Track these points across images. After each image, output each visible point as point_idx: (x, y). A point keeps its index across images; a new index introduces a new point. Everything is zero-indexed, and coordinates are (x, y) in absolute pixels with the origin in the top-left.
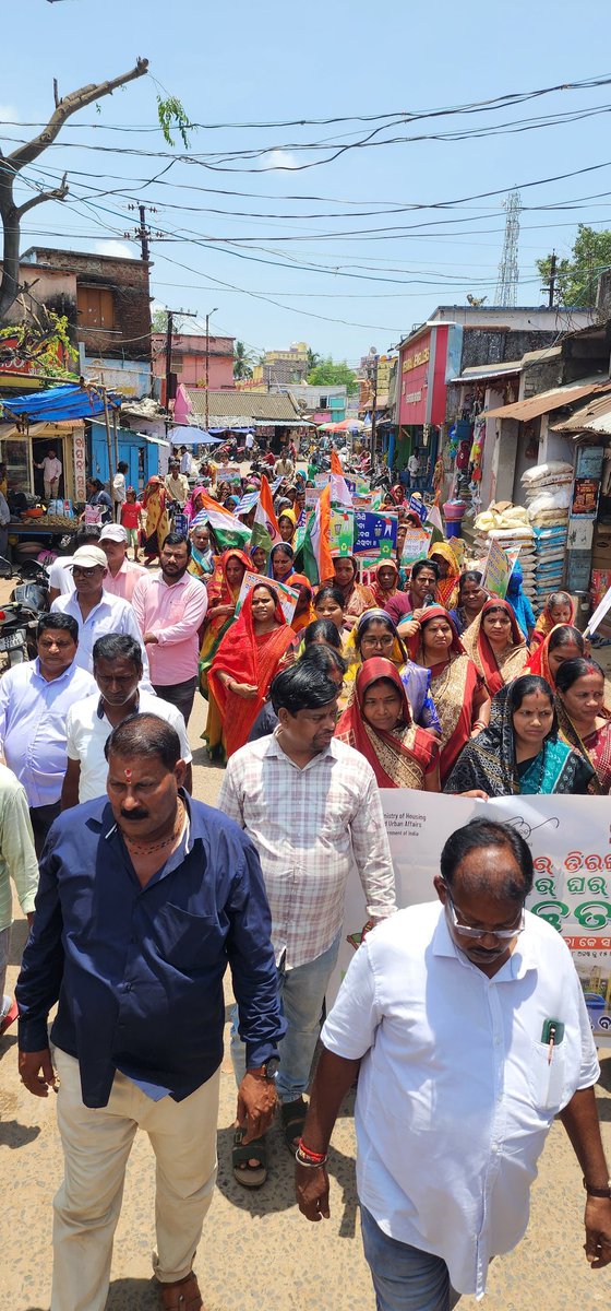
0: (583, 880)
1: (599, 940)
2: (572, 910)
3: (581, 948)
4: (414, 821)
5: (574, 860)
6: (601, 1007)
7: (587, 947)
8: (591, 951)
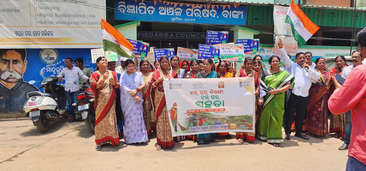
0: (214, 96)
1: (219, 109)
2: (213, 103)
3: (215, 111)
4: (180, 85)
5: (211, 92)
6: (221, 124)
7: (217, 111)
8: (218, 112)
